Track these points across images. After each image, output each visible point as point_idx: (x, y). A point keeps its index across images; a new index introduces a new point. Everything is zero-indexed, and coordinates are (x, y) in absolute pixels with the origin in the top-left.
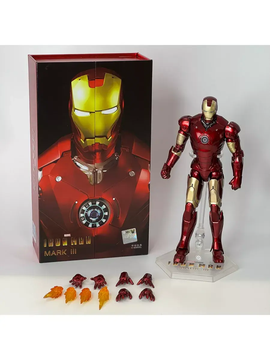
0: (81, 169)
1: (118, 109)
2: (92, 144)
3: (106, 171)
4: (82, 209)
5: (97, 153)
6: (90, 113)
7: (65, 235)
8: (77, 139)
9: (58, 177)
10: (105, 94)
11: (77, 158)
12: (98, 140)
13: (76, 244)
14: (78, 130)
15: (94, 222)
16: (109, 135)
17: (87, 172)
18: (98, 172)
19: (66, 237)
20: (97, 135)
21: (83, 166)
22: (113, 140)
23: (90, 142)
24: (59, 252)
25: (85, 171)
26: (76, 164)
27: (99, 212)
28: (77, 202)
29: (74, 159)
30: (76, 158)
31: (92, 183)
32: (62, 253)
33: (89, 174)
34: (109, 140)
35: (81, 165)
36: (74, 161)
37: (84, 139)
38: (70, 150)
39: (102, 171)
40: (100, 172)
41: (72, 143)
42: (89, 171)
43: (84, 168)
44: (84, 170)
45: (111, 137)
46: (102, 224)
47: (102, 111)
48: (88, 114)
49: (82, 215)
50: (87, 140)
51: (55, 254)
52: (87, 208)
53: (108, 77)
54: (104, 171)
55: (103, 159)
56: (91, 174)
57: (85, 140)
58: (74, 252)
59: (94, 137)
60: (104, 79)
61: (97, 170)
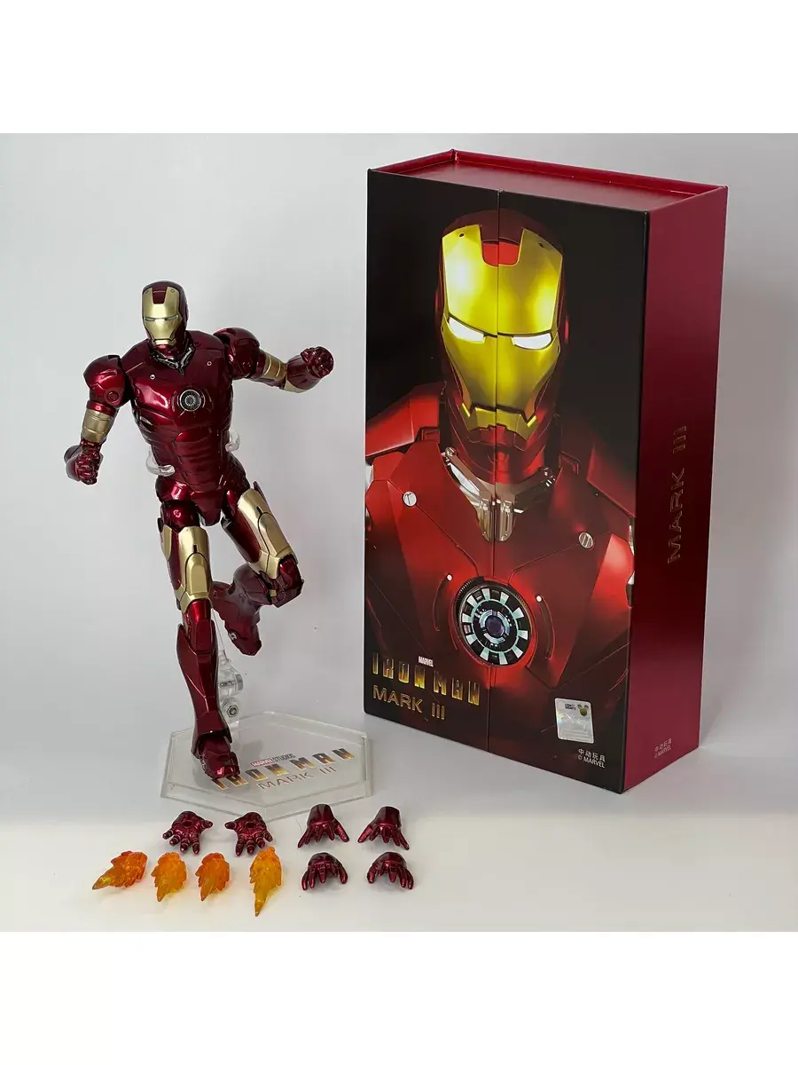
0: (461, 488)
1: (552, 339)
2: (490, 426)
3: (521, 512)
4: (467, 603)
5: (501, 455)
6: (486, 334)
7: (422, 660)
8: (453, 402)
9: (408, 493)
10: (522, 290)
11: (453, 454)
12: (504, 418)
13: (444, 693)
14: (457, 377)
15: (493, 648)
16: (530, 410)
17: (475, 501)
18: (502, 509)
19: (422, 665)
20: (500, 403)
21: (466, 479)
22: (540, 425)
23: (486, 418)
24: (405, 701)
25: (471, 496)
26: (449, 468)
27: (506, 622)
28: (449, 578)
29: (446, 455)
30: (449, 452)
31: (487, 535)
32: (411, 704)
33: (481, 507)
34: (529, 424)
35: (462, 475)
36: (445, 459)
37: (469, 404)
38: (434, 428)
39: (512, 508)
40: (508, 511)
41: (442, 407)
42: (480, 498)
43: (469, 487)
44: (468, 493)
45: (534, 418)
46: (511, 658)
47: (512, 336)
48: (479, 338)
49: (465, 618)
50: (477, 409)
51: (395, 700)
52: (478, 602)
53: (529, 240)
54: (516, 511)
55: (515, 477)
56: (486, 508)
57: (471, 410)
58: (438, 713)
59: (494, 405)
60: (519, 245)
61: (498, 502)
